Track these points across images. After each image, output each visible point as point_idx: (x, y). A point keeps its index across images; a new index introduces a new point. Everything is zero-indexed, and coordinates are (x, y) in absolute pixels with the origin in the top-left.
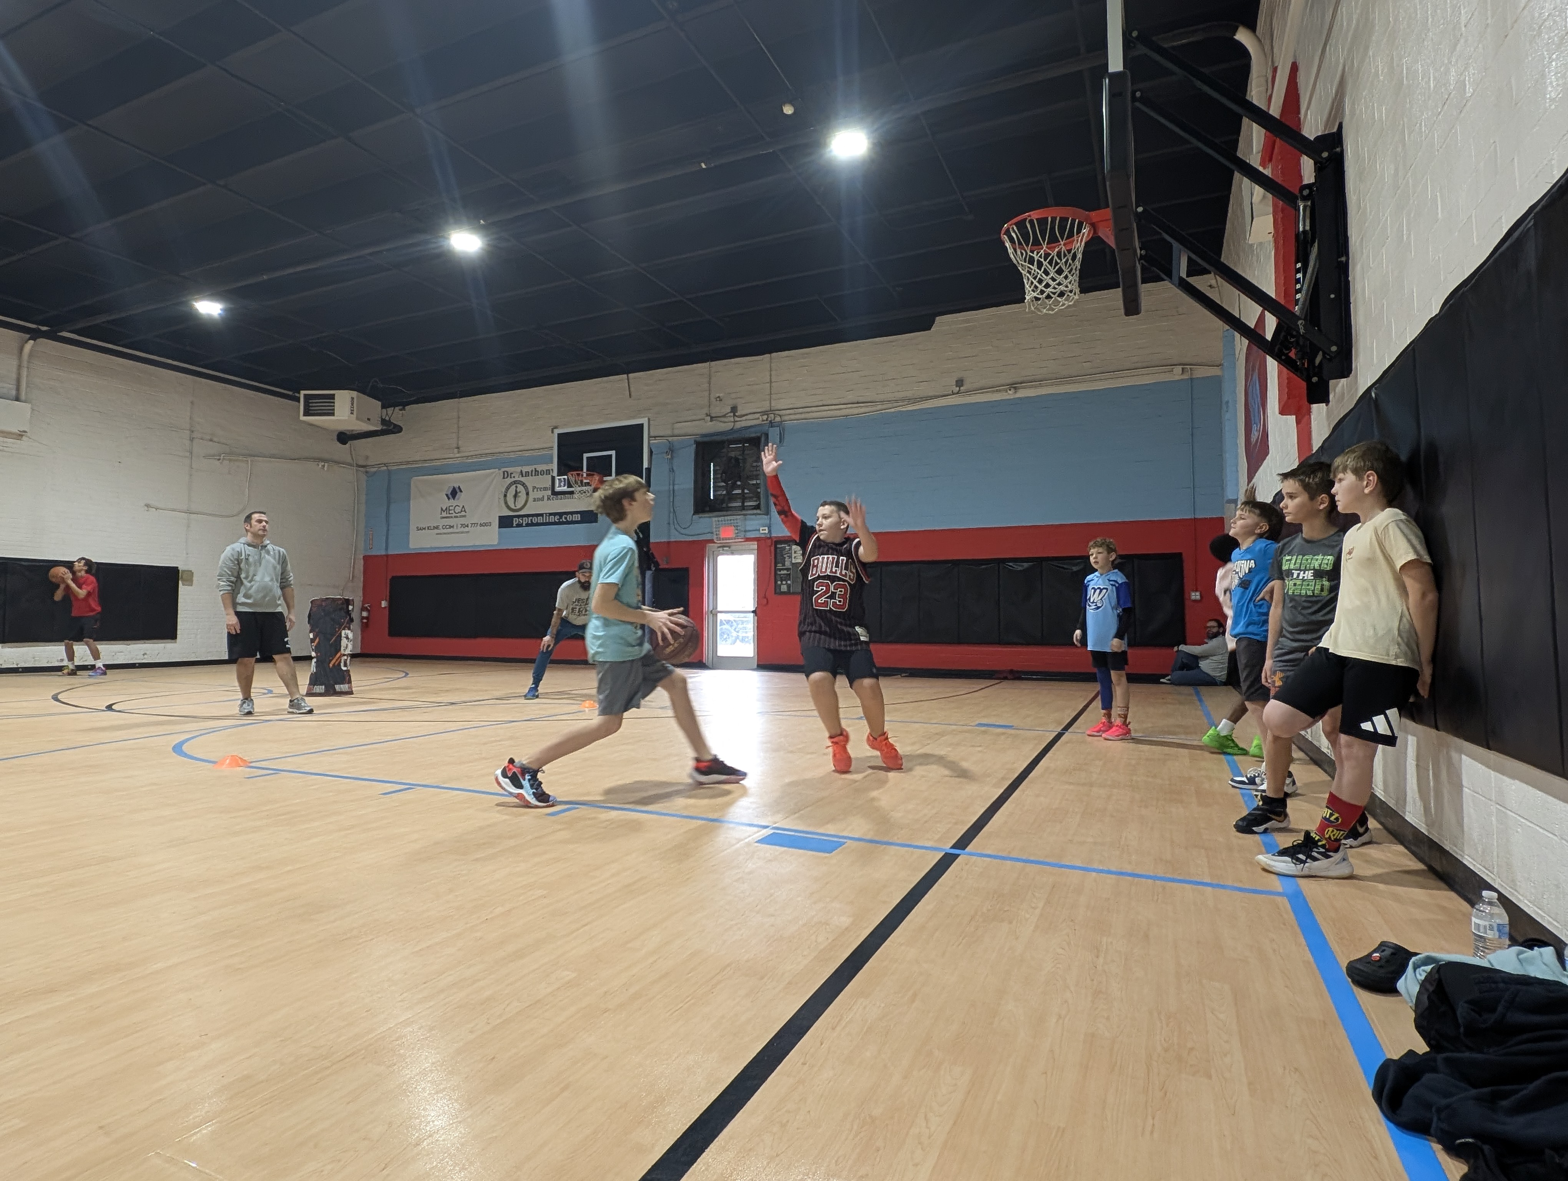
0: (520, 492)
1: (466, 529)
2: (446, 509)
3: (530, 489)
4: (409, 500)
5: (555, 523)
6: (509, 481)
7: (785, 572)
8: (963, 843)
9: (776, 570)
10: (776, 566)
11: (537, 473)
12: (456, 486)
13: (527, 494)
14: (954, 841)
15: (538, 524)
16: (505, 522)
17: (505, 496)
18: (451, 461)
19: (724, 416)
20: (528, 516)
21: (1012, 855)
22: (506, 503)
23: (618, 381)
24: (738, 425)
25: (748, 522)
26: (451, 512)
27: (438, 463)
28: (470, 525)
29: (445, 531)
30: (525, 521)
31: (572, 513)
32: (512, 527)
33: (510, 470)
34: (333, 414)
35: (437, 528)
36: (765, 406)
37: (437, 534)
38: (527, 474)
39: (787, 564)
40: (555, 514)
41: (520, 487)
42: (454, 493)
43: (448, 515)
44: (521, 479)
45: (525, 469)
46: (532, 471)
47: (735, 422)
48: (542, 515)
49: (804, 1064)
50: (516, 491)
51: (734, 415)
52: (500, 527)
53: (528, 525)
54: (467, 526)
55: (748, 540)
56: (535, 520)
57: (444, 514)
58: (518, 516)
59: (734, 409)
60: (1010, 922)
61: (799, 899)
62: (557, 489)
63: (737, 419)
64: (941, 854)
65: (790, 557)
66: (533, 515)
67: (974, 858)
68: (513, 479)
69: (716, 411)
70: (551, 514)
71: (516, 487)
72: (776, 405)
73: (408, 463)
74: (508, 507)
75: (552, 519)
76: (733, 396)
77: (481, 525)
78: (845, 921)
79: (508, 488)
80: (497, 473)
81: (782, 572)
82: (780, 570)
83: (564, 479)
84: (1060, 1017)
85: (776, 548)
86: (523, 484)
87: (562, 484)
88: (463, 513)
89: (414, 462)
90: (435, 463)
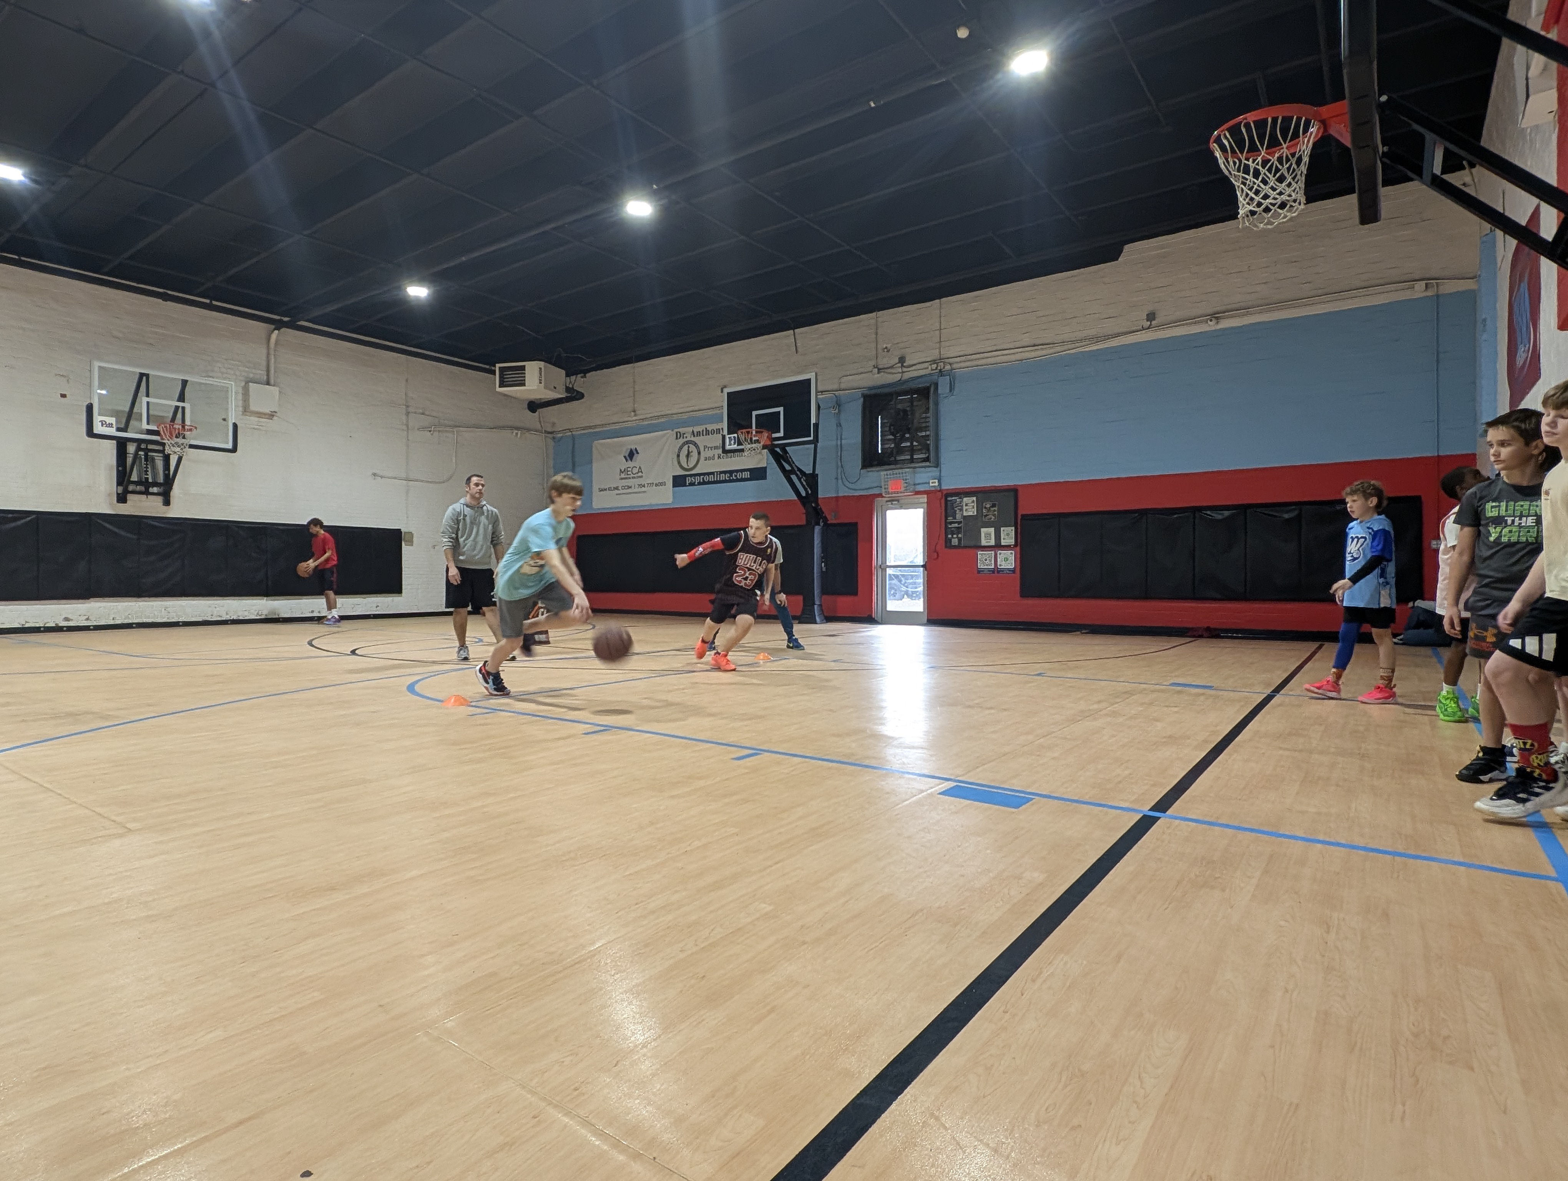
0: (692, 452)
1: (643, 489)
2: (625, 470)
3: (702, 449)
4: (591, 462)
5: (725, 481)
6: (681, 441)
7: (956, 525)
8: (1164, 804)
9: (946, 523)
10: (946, 519)
11: (708, 432)
12: (633, 447)
13: (699, 453)
14: (1153, 804)
15: (709, 483)
16: (679, 481)
17: (678, 456)
18: (629, 424)
19: (892, 367)
20: (699, 475)
21: (1220, 821)
22: (679, 463)
23: (784, 338)
24: (906, 376)
25: (917, 475)
26: (629, 473)
27: (616, 427)
28: (646, 485)
29: (625, 491)
30: (698, 480)
31: (742, 471)
32: (685, 485)
33: (682, 430)
34: (524, 385)
35: (617, 488)
36: (935, 354)
37: (617, 494)
38: (699, 434)
39: (958, 517)
40: (725, 472)
41: (692, 448)
42: (631, 455)
43: (627, 476)
44: (693, 439)
45: (697, 429)
46: (703, 431)
47: (903, 372)
48: (713, 473)
49: (1005, 1012)
50: (688, 450)
51: (902, 366)
52: (674, 486)
53: (700, 484)
54: (644, 486)
55: (918, 493)
56: (706, 478)
57: (623, 476)
58: (691, 476)
59: (902, 360)
60: (1223, 890)
61: (988, 851)
62: (728, 447)
63: (905, 370)
64: (1138, 817)
65: (961, 510)
66: (704, 474)
67: (1177, 822)
68: (685, 440)
69: (884, 362)
70: (721, 472)
71: (689, 447)
72: (946, 353)
73: (590, 427)
74: (681, 467)
75: (723, 477)
76: (901, 345)
77: (656, 485)
78: (1039, 877)
79: (681, 448)
80: (670, 434)
81: (953, 525)
82: (951, 523)
83: (734, 437)
84: (1287, 991)
85: (946, 501)
86: (695, 444)
87: (732, 442)
88: (640, 474)
89: (595, 426)
90: (613, 427)
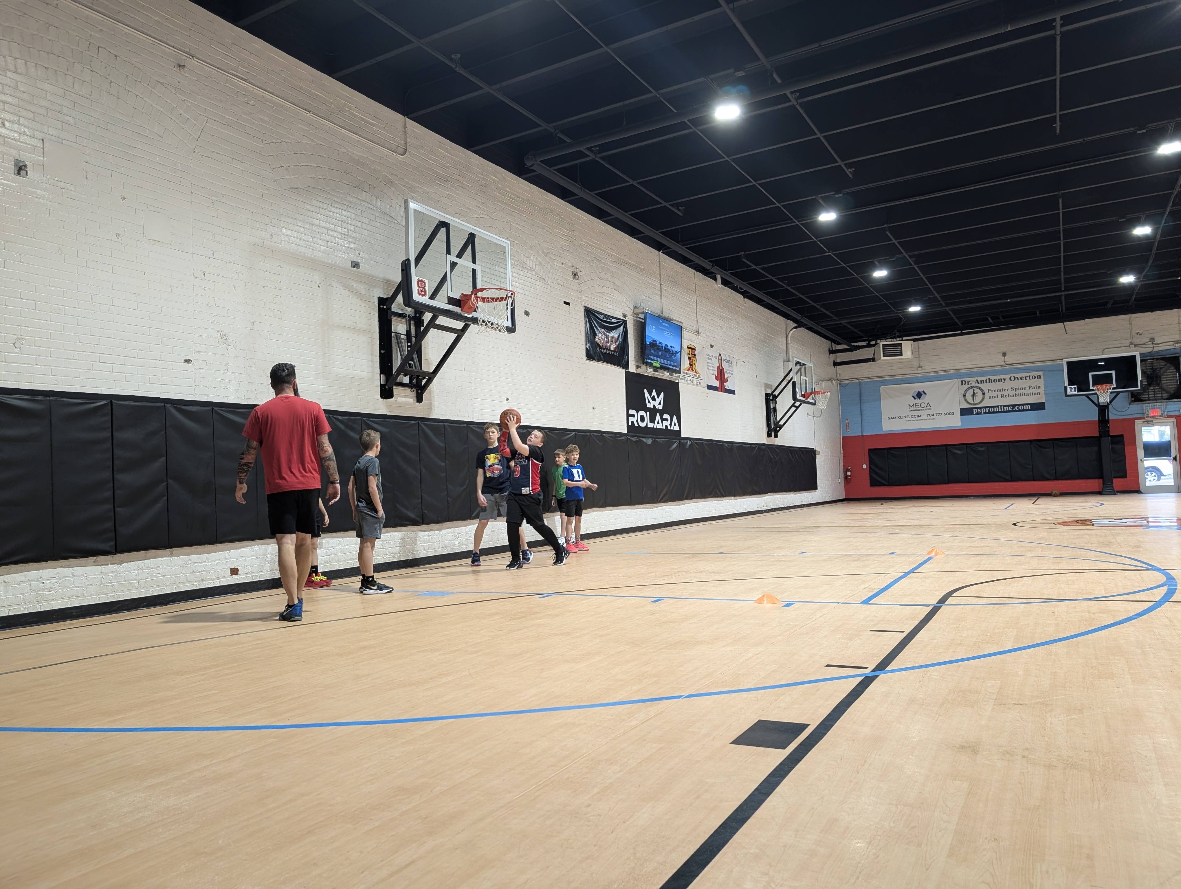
0: (977, 393)
1: (932, 417)
2: (913, 405)
3: (986, 392)
4: (879, 399)
5: (1009, 411)
6: (966, 386)
11: (990, 381)
12: (921, 390)
13: (984, 394)
15: (994, 412)
16: (965, 412)
17: (965, 396)
18: (912, 376)
19: (1145, 344)
20: (985, 407)
22: (966, 400)
23: (1058, 326)
24: (1156, 349)
26: (917, 407)
27: (904, 377)
28: (935, 415)
29: (914, 419)
30: (984, 410)
31: (1023, 405)
32: (972, 414)
33: (967, 380)
34: (901, 355)
35: (907, 417)
36: (1177, 338)
37: (906, 421)
38: (982, 382)
40: (1008, 406)
41: (976, 390)
42: (919, 395)
43: (915, 409)
44: (977, 385)
45: (979, 379)
46: (986, 380)
47: (1153, 347)
48: (998, 407)
50: (974, 392)
51: (1153, 344)
52: (961, 415)
53: (985, 413)
54: (933, 415)
55: (1167, 417)
56: (991, 410)
57: (912, 409)
58: (977, 408)
59: (1152, 340)
62: (1069, 393)
63: (1155, 346)
66: (990, 407)
68: (970, 385)
69: (1137, 341)
70: (1004, 406)
71: (974, 390)
73: (877, 377)
74: (968, 402)
75: (1006, 409)
76: (1150, 332)
77: (945, 414)
80: (957, 382)
83: (1075, 388)
87: (1073, 390)
88: (928, 408)
89: (882, 377)
90: (901, 377)
